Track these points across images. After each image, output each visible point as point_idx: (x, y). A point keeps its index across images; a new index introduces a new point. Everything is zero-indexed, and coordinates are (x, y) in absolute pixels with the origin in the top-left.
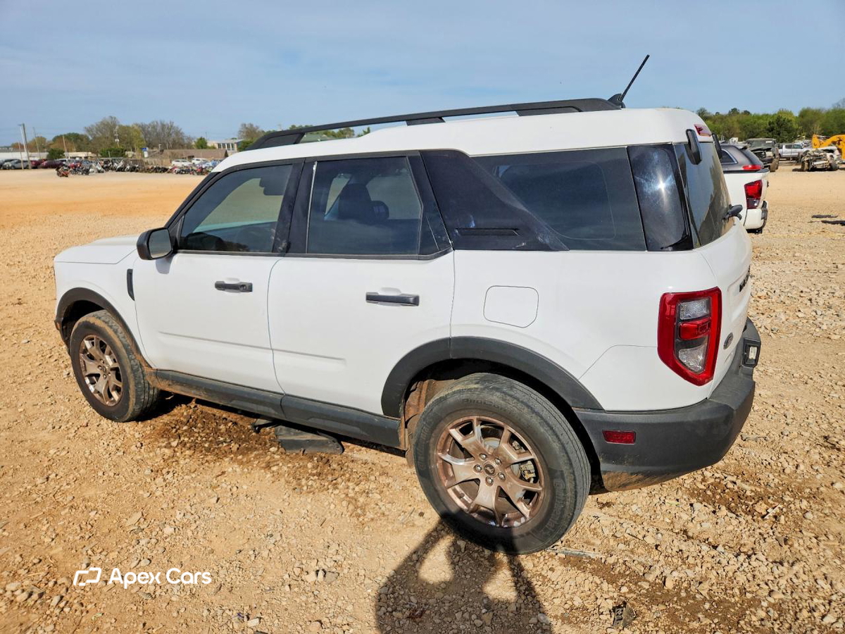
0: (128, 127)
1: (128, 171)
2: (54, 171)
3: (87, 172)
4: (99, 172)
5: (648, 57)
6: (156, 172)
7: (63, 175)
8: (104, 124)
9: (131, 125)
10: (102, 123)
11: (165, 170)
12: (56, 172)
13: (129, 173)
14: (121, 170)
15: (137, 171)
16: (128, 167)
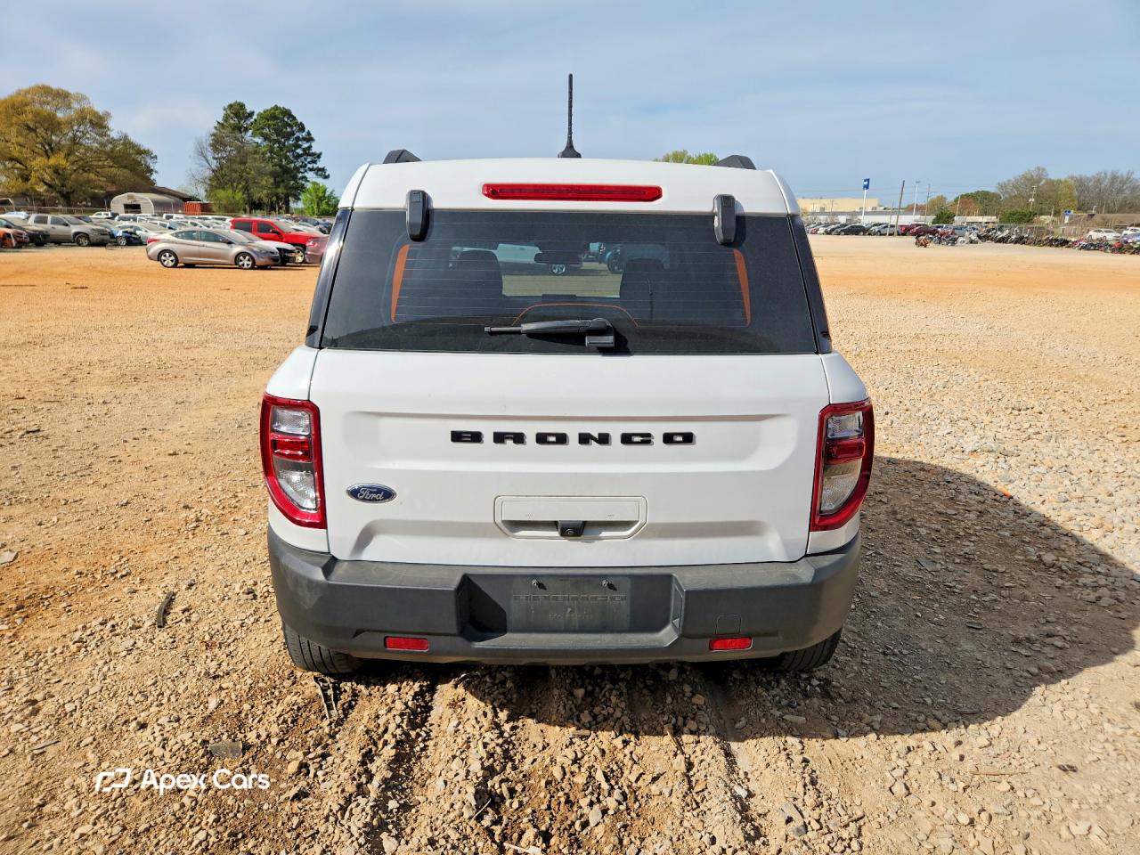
0: (1059, 181)
1: (1011, 242)
2: (913, 239)
3: (954, 242)
4: (972, 242)
5: (571, 76)
6: (1051, 245)
7: (922, 245)
8: (1026, 178)
9: (1063, 179)
10: (1024, 177)
11: (1064, 243)
12: (915, 240)
13: (1012, 245)
14: (1003, 240)
15: (1024, 243)
16: (1013, 237)
